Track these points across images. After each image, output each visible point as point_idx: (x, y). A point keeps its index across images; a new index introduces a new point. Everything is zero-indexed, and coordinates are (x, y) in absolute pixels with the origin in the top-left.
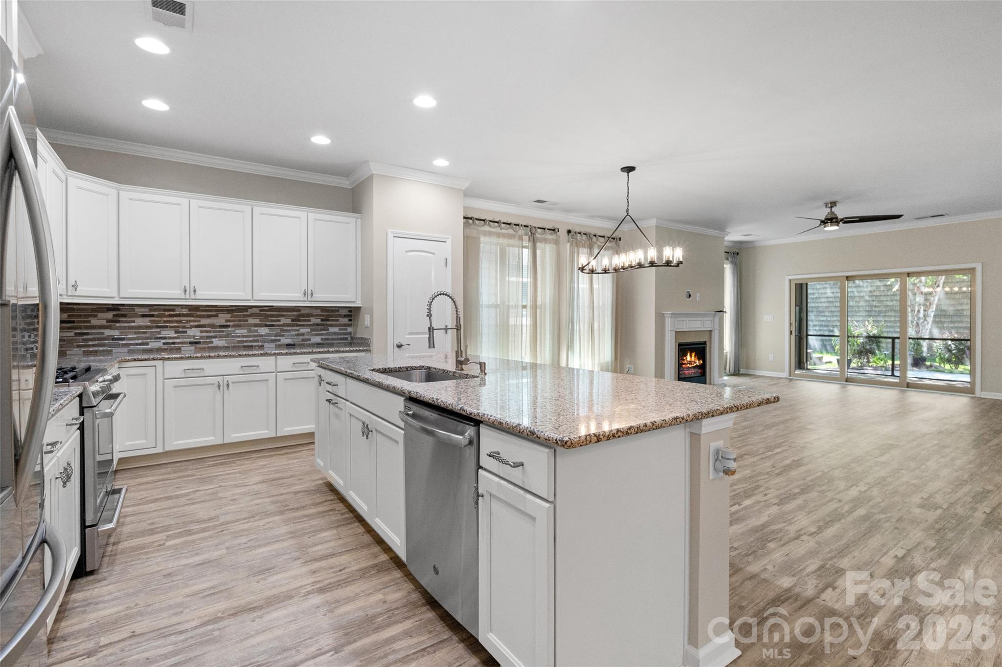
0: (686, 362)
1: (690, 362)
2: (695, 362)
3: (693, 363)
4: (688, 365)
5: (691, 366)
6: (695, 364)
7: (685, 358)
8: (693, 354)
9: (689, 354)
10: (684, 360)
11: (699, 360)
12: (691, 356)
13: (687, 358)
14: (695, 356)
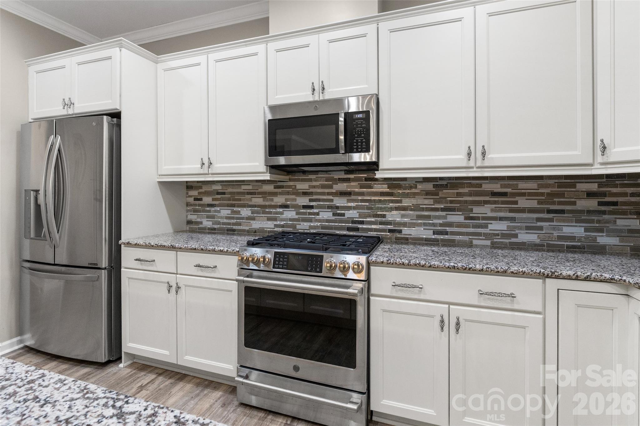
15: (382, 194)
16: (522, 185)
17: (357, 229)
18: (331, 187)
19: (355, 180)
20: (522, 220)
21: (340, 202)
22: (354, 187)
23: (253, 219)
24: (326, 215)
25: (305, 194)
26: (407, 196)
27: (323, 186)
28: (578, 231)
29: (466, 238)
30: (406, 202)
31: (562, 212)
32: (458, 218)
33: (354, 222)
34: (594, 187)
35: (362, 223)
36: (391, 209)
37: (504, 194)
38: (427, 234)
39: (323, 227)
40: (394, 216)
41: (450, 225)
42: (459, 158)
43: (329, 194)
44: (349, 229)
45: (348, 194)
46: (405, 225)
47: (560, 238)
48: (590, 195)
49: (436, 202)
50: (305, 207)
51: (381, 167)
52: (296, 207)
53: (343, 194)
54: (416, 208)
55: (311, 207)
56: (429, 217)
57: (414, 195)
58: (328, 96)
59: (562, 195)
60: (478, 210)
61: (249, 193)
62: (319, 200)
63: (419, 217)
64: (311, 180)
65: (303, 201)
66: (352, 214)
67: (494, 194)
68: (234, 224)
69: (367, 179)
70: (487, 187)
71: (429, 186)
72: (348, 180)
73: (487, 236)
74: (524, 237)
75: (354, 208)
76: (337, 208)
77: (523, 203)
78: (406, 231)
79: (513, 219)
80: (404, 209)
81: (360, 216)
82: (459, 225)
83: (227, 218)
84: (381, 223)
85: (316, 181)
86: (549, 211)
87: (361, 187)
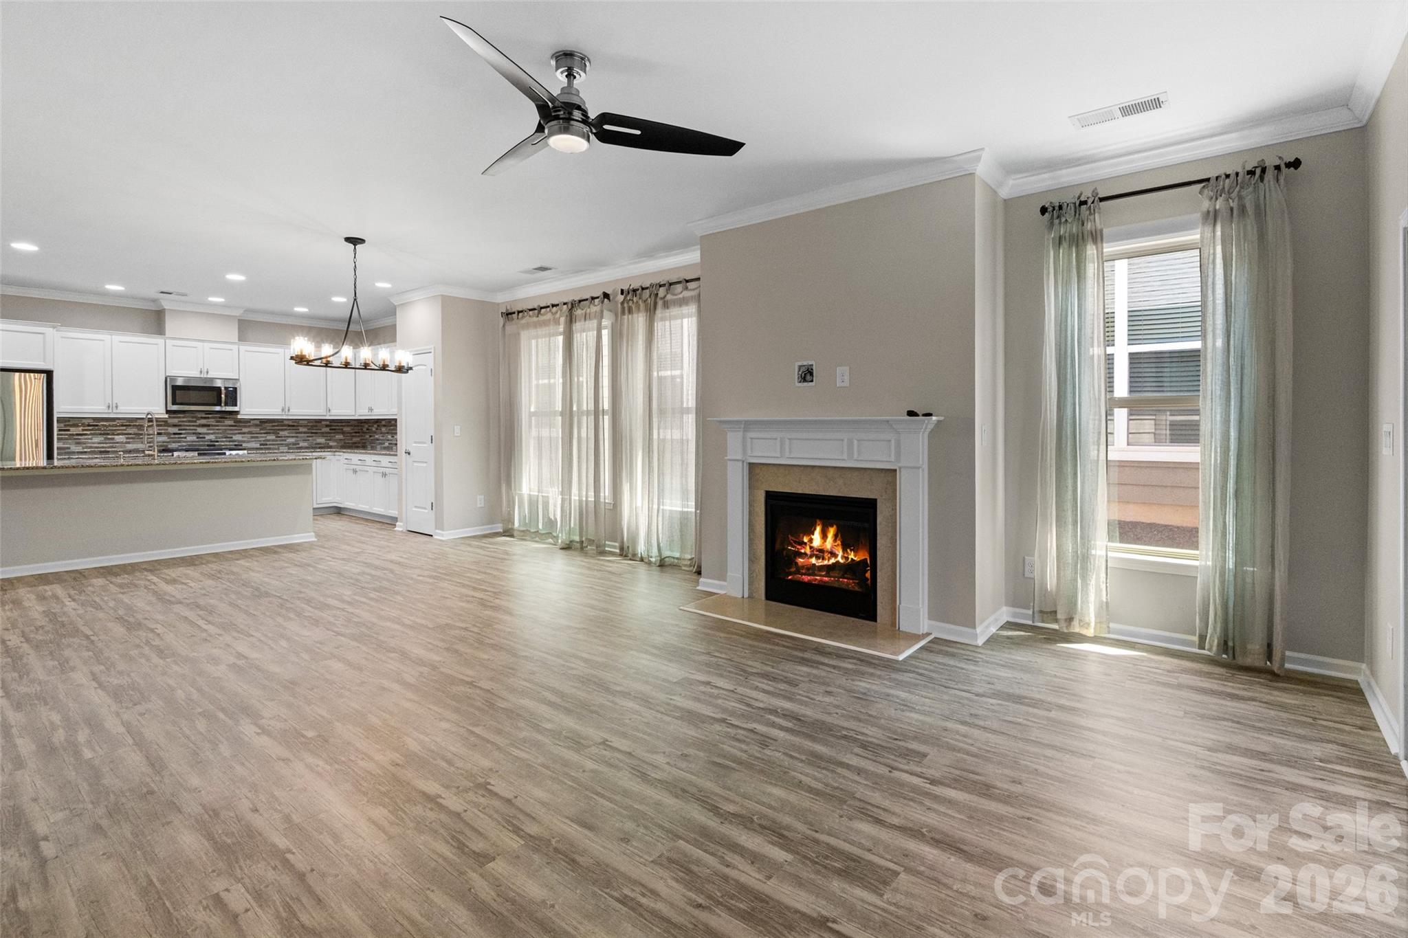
0: (808, 551)
1: (820, 553)
2: (833, 555)
3: (826, 555)
4: (813, 560)
5: (819, 563)
6: (833, 561)
7: (806, 540)
8: (831, 532)
9: (818, 529)
10: (803, 544)
11: (844, 550)
12: (824, 536)
13: (811, 540)
14: (836, 536)
15: (230, 426)
16: (301, 422)
17: (214, 445)
18: (195, 422)
19: (212, 418)
20: (301, 437)
21: (200, 430)
22: (212, 422)
23: (129, 443)
24: (191, 438)
25: (175, 426)
26: (245, 427)
27: (189, 421)
28: (322, 440)
29: (276, 447)
30: (245, 430)
31: (316, 433)
32: (272, 437)
33: (211, 441)
34: (328, 423)
35: (217, 442)
36: (236, 434)
37: (293, 426)
38: (258, 446)
39: (189, 446)
40: (238, 437)
41: (269, 441)
42: (279, 411)
43: (193, 426)
44: (208, 446)
45: (209, 426)
46: (244, 442)
47: (316, 444)
48: (327, 426)
49: (261, 429)
50: (174, 434)
51: (241, 413)
52: (168, 434)
53: (203, 426)
54: (250, 433)
55: (181, 434)
56: (257, 437)
57: (249, 426)
58: (209, 376)
59: (316, 426)
60: (282, 433)
61: (123, 426)
62: (186, 430)
63: (252, 437)
64: (180, 417)
65: (176, 430)
66: (212, 437)
67: (289, 426)
68: (108, 447)
69: (220, 418)
70: (286, 422)
71: (258, 422)
72: (208, 418)
73: (287, 445)
74: (302, 444)
75: (212, 434)
76: (200, 434)
77: (302, 429)
78: (244, 445)
79: (297, 437)
80: (244, 433)
81: (216, 438)
82: (273, 440)
83: (99, 443)
84: (230, 441)
85: (183, 418)
86: (312, 433)
87: (217, 422)
